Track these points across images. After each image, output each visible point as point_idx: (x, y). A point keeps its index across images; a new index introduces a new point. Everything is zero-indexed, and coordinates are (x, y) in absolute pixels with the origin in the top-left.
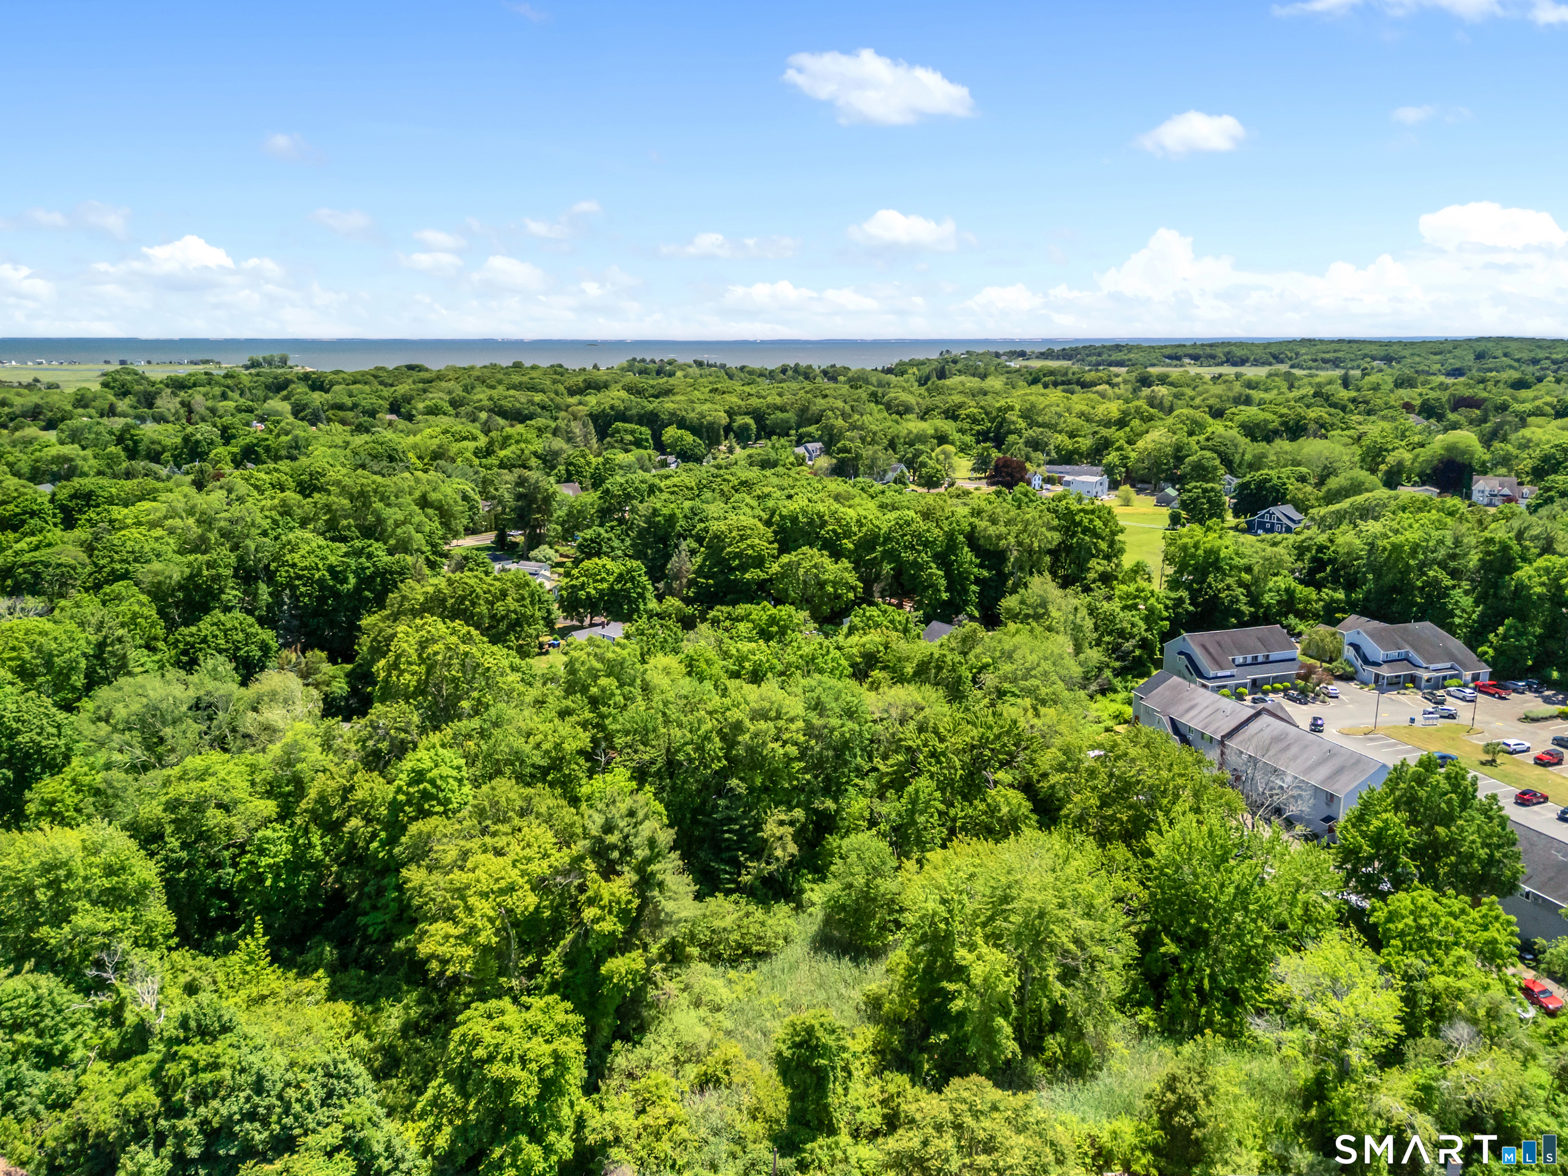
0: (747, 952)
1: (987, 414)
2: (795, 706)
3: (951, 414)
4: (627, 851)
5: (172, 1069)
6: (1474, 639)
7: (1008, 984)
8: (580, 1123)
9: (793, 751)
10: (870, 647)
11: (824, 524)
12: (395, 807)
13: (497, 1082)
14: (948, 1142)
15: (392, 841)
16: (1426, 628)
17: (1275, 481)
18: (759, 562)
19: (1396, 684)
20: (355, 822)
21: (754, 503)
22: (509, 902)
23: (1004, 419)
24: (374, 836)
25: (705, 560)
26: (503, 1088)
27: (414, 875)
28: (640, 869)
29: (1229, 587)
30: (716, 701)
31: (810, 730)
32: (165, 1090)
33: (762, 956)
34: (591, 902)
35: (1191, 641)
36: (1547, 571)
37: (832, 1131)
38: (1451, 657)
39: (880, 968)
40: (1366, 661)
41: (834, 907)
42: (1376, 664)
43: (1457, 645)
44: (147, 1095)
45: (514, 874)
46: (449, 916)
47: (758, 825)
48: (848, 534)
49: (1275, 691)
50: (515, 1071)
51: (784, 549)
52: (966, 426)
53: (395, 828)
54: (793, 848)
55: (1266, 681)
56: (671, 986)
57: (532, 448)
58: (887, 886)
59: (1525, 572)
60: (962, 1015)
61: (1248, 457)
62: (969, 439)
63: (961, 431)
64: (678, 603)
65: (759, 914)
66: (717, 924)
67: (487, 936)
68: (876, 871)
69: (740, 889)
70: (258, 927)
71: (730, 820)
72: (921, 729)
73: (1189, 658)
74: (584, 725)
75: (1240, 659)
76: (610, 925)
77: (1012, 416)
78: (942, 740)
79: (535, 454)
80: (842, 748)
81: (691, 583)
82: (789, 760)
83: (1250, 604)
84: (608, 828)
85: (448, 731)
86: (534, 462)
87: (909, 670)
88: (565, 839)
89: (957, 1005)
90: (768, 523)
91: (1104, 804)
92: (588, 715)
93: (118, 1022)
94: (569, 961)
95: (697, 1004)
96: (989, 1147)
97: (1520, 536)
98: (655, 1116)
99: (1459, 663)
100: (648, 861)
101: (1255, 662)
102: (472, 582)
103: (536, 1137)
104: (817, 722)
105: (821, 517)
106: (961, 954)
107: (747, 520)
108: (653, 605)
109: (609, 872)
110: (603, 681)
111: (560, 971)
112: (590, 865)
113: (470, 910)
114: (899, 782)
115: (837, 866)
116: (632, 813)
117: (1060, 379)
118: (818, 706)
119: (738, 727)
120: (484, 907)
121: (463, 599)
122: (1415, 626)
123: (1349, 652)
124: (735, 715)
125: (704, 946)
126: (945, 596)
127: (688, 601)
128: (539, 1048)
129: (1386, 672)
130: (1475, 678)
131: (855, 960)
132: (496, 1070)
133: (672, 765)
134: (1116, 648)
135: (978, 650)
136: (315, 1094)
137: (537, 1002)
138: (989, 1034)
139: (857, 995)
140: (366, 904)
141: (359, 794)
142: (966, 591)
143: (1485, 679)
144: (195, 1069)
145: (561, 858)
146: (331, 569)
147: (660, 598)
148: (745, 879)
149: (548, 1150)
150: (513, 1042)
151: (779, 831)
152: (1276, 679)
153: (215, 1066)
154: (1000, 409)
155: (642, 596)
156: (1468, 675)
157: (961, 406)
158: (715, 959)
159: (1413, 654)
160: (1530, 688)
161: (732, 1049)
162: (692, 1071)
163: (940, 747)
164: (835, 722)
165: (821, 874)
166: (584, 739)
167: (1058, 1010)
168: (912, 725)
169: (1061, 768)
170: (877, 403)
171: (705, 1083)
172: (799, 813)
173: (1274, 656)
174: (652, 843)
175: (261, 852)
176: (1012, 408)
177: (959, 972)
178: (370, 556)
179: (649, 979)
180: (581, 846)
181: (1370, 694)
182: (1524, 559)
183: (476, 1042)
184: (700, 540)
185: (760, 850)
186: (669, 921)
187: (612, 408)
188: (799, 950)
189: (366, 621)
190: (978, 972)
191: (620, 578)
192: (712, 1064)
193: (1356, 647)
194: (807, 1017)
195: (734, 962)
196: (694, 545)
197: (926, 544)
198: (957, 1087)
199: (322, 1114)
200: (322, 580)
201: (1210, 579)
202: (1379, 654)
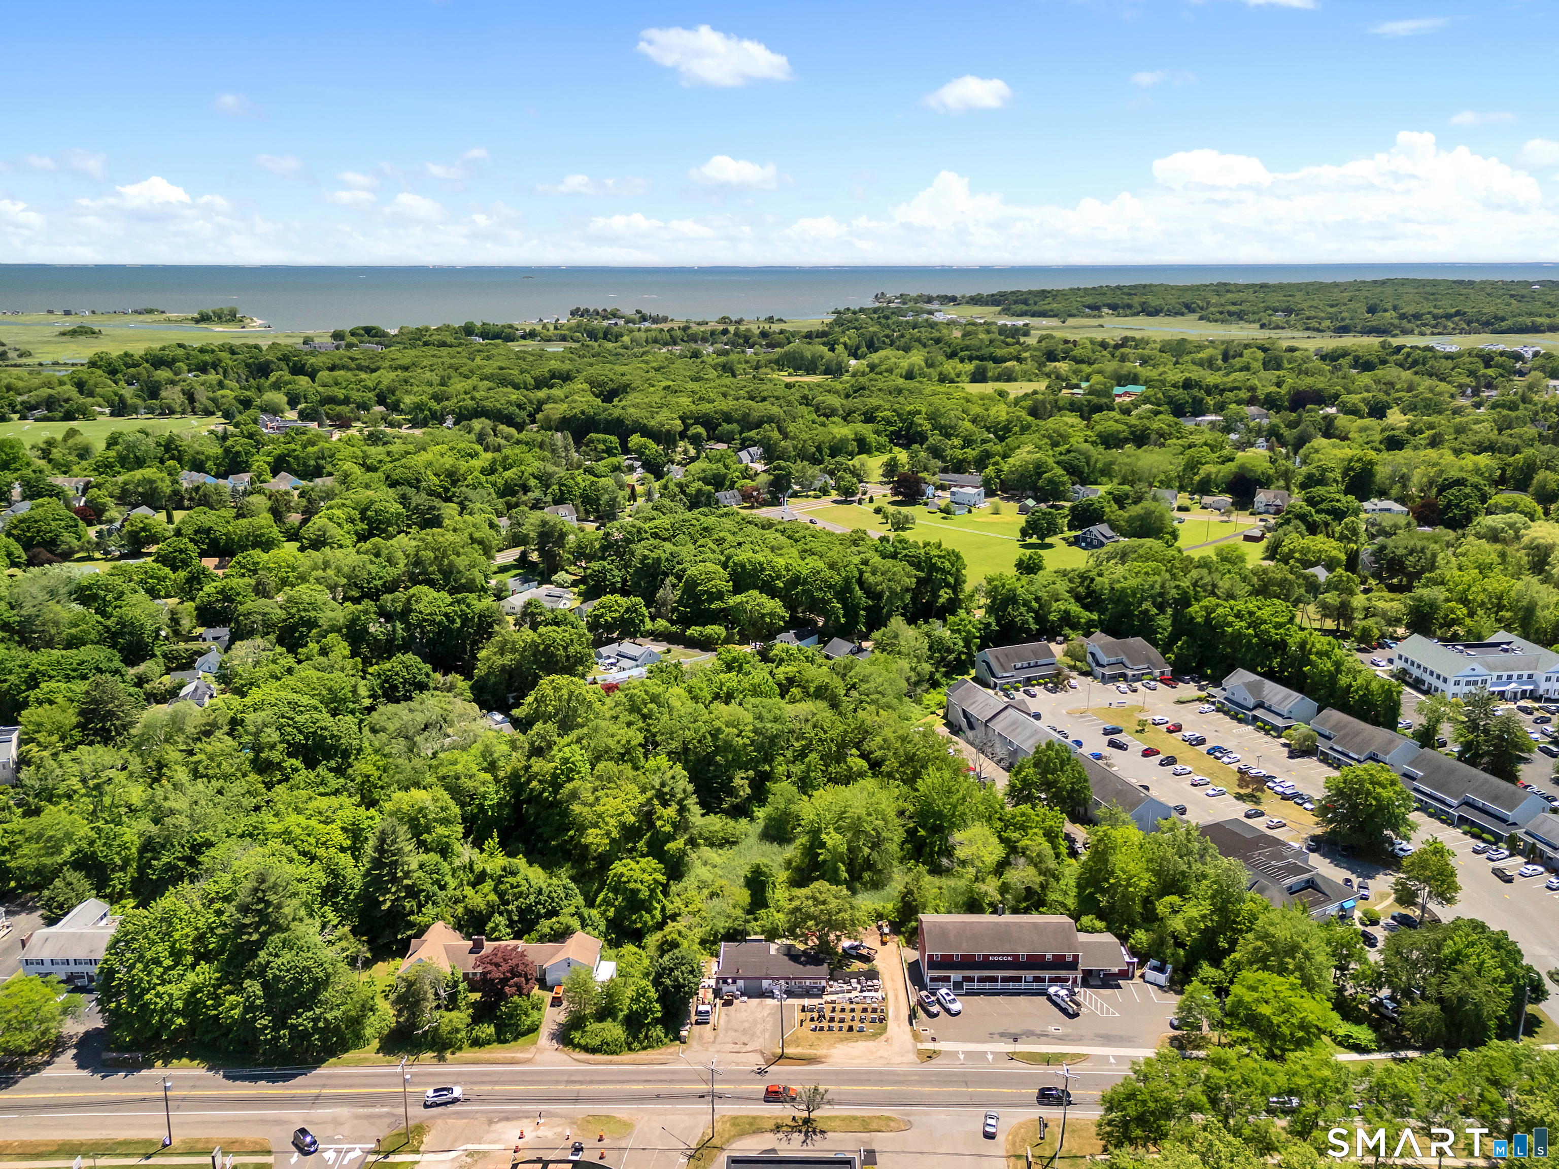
0: (727, 841)
1: (899, 415)
2: (749, 718)
3: (869, 418)
4: (673, 796)
5: (502, 887)
6: (1166, 648)
7: (843, 848)
8: (663, 909)
9: (748, 741)
10: (791, 675)
11: (763, 569)
12: (555, 776)
13: (632, 890)
14: (810, 902)
15: (556, 792)
16: (1138, 642)
17: (1097, 505)
18: (720, 596)
19: (1114, 678)
20: (534, 783)
21: (714, 547)
22: (623, 819)
23: (912, 423)
24: (544, 790)
25: (683, 593)
26: (635, 892)
27: (576, 808)
28: (680, 803)
29: (1021, 614)
30: (706, 717)
31: (755, 731)
32: (501, 895)
33: (735, 843)
34: (659, 818)
35: (991, 654)
36: (1207, 607)
37: (767, 906)
38: (1148, 660)
39: (792, 847)
40: (1099, 664)
41: (769, 818)
42: (1103, 666)
43: (1155, 653)
44: (493, 897)
45: (623, 807)
46: (596, 825)
47: (731, 779)
48: (779, 577)
49: (1039, 684)
50: (639, 886)
51: (737, 590)
52: (881, 428)
53: (556, 786)
54: (748, 791)
55: (1035, 678)
56: (694, 856)
57: (530, 470)
58: (794, 808)
59: (1195, 609)
60: (824, 861)
61: (1099, 465)
62: (883, 439)
63: (877, 433)
64: (665, 623)
65: (732, 823)
66: (712, 828)
67: (615, 834)
68: (790, 801)
69: (723, 811)
70: (495, 834)
71: (716, 777)
72: (815, 726)
73: (988, 664)
74: (640, 730)
75: (1019, 665)
76: (668, 828)
77: (918, 419)
78: (825, 732)
79: (533, 475)
80: (773, 739)
81: (674, 610)
82: (745, 745)
83: (1037, 623)
84: (663, 784)
85: (574, 735)
86: (532, 482)
87: (812, 690)
88: (643, 791)
89: (821, 858)
90: (725, 566)
91: (901, 765)
92: (641, 724)
93: (472, 870)
94: (649, 844)
95: (705, 864)
96: (824, 903)
97: (1195, 585)
98: (692, 908)
99: (1152, 665)
100: (683, 800)
101: (1029, 667)
102: (553, 635)
103: (649, 911)
104: (759, 725)
105: (761, 564)
106: (823, 836)
107: (711, 567)
108: (649, 625)
109: (665, 804)
110: (650, 706)
111: (645, 849)
112: (656, 802)
113: (607, 824)
114: (801, 755)
115: (771, 798)
116: (673, 778)
117: (975, 353)
118: (760, 718)
119: (719, 730)
120: (612, 822)
121: (548, 646)
122: (1131, 640)
123: (1089, 658)
124: (717, 724)
125: (706, 839)
126: (843, 620)
127: (673, 623)
128: (646, 877)
129: (1107, 671)
130: (1163, 673)
131: (780, 844)
132: (632, 885)
133: (686, 750)
134: (943, 659)
135: (852, 673)
136: (563, 895)
137: (643, 861)
138: (836, 870)
139: (780, 860)
140: (540, 823)
141: (535, 769)
142: (857, 614)
143: (1168, 674)
144: (512, 887)
145: (642, 799)
146: (446, 615)
147: (653, 618)
148: (725, 806)
149: (653, 917)
150: (637, 874)
151: (741, 782)
152: (1042, 677)
153: (518, 886)
154: (909, 413)
155: (642, 621)
156: (1157, 673)
157: (877, 409)
158: (712, 845)
159: (1125, 660)
160: (1193, 679)
161: (723, 882)
162: (706, 892)
163: (824, 736)
164: (769, 725)
165: (762, 802)
166: (640, 738)
167: (867, 860)
168: (810, 724)
169: (881, 748)
170: (807, 405)
171: (712, 895)
172: (751, 773)
173: (1040, 662)
174: (684, 791)
175: (485, 798)
176: (919, 412)
177: (823, 845)
178: (468, 606)
179: (685, 854)
180: (649, 794)
181: (1097, 684)
182: (1197, 600)
183: (622, 875)
184: (679, 578)
185: (732, 792)
186: (694, 826)
187: (583, 412)
188: (753, 839)
189: (482, 654)
190: (830, 843)
191: (628, 610)
192: (715, 888)
193: (1093, 654)
194: (757, 861)
195: (721, 846)
196: (675, 581)
197: (830, 587)
198: (816, 885)
199: (566, 902)
200: (440, 623)
201: (1010, 609)
202: (1104, 660)
